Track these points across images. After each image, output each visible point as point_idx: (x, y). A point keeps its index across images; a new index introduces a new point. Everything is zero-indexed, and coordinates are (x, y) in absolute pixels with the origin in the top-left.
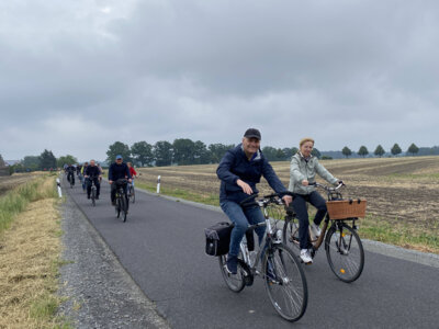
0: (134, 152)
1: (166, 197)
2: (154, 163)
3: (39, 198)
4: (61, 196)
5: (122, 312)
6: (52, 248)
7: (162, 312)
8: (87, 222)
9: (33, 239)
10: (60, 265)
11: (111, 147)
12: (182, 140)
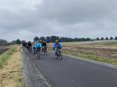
0: (41, 39)
1: (49, 51)
2: (46, 42)
3: (16, 51)
4: (22, 51)
5: (38, 81)
6: (20, 64)
7: (48, 81)
8: (29, 58)
9: (15, 62)
10: (22, 68)
11: (35, 38)
12: (53, 36)
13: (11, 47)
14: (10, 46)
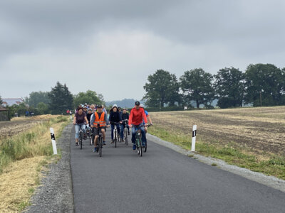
0: (185, 86)
1: (202, 158)
2: (215, 102)
3: (27, 155)
4: (55, 152)
8: (69, 192)
11: (150, 78)
12: (260, 67)
13: (13, 128)
14: (12, 124)
